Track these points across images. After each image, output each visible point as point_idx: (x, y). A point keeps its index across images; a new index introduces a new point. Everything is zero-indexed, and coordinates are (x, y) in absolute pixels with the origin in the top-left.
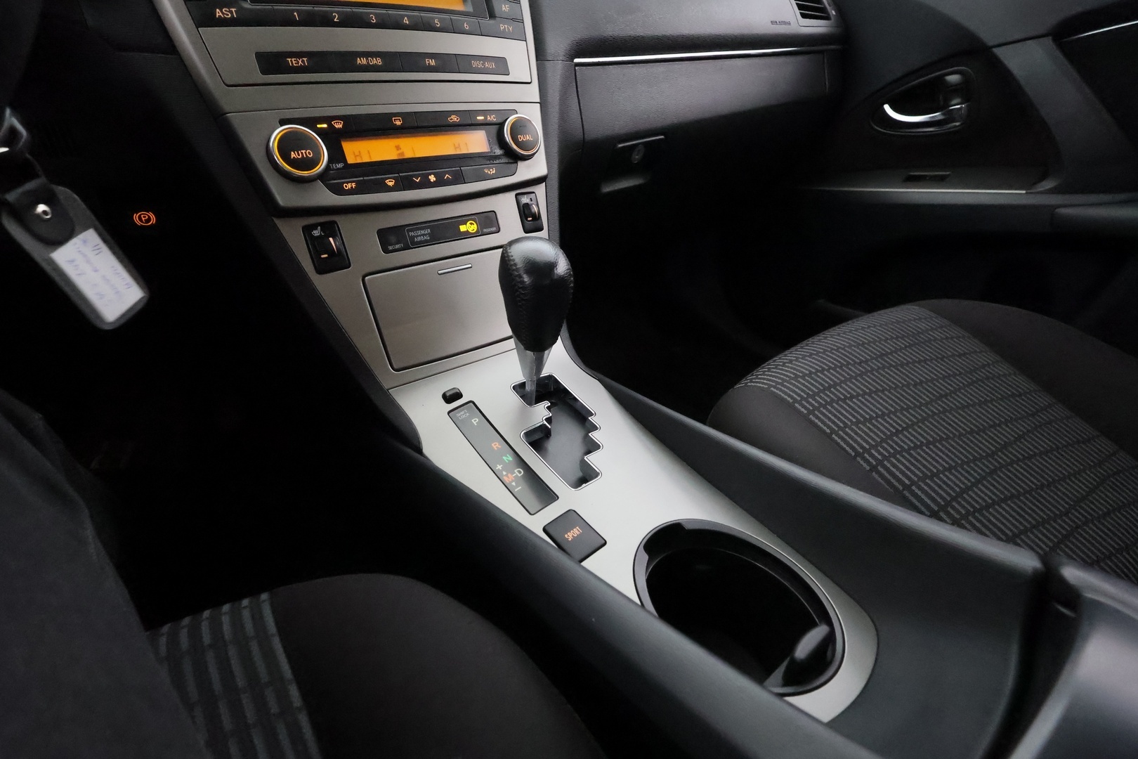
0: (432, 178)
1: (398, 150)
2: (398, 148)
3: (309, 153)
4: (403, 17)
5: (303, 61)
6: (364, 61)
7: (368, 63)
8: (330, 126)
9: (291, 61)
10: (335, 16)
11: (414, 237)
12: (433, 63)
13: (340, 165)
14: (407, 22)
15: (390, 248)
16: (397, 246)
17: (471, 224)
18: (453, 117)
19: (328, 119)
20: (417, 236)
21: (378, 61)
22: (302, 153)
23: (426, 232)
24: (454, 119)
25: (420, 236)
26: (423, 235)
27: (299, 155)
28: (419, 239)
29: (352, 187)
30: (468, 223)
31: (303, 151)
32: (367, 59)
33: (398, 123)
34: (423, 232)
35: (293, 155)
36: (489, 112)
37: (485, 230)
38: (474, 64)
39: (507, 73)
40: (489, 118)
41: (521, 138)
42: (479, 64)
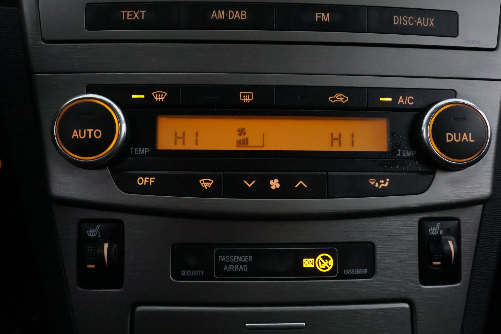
0: (275, 184)
1: (240, 135)
2: (241, 132)
3: (96, 133)
5: (140, 15)
6: (221, 15)
7: (226, 17)
8: (149, 97)
9: (126, 14)
11: (224, 263)
12: (326, 17)
13: (143, 151)
15: (184, 273)
16: (195, 273)
17: (324, 258)
18: (337, 96)
19: (146, 89)
20: (230, 263)
21: (243, 15)
22: (87, 133)
23: (245, 260)
24: (340, 98)
25: (234, 263)
26: (239, 263)
27: (82, 135)
28: (231, 268)
29: (148, 183)
30: (319, 257)
31: (90, 130)
32: (226, 12)
33: (247, 99)
34: (240, 259)
35: (75, 134)
36: (404, 92)
37: (346, 271)
38: (397, 20)
39: (454, 34)
40: (401, 100)
41: (451, 137)
42: (406, 21)
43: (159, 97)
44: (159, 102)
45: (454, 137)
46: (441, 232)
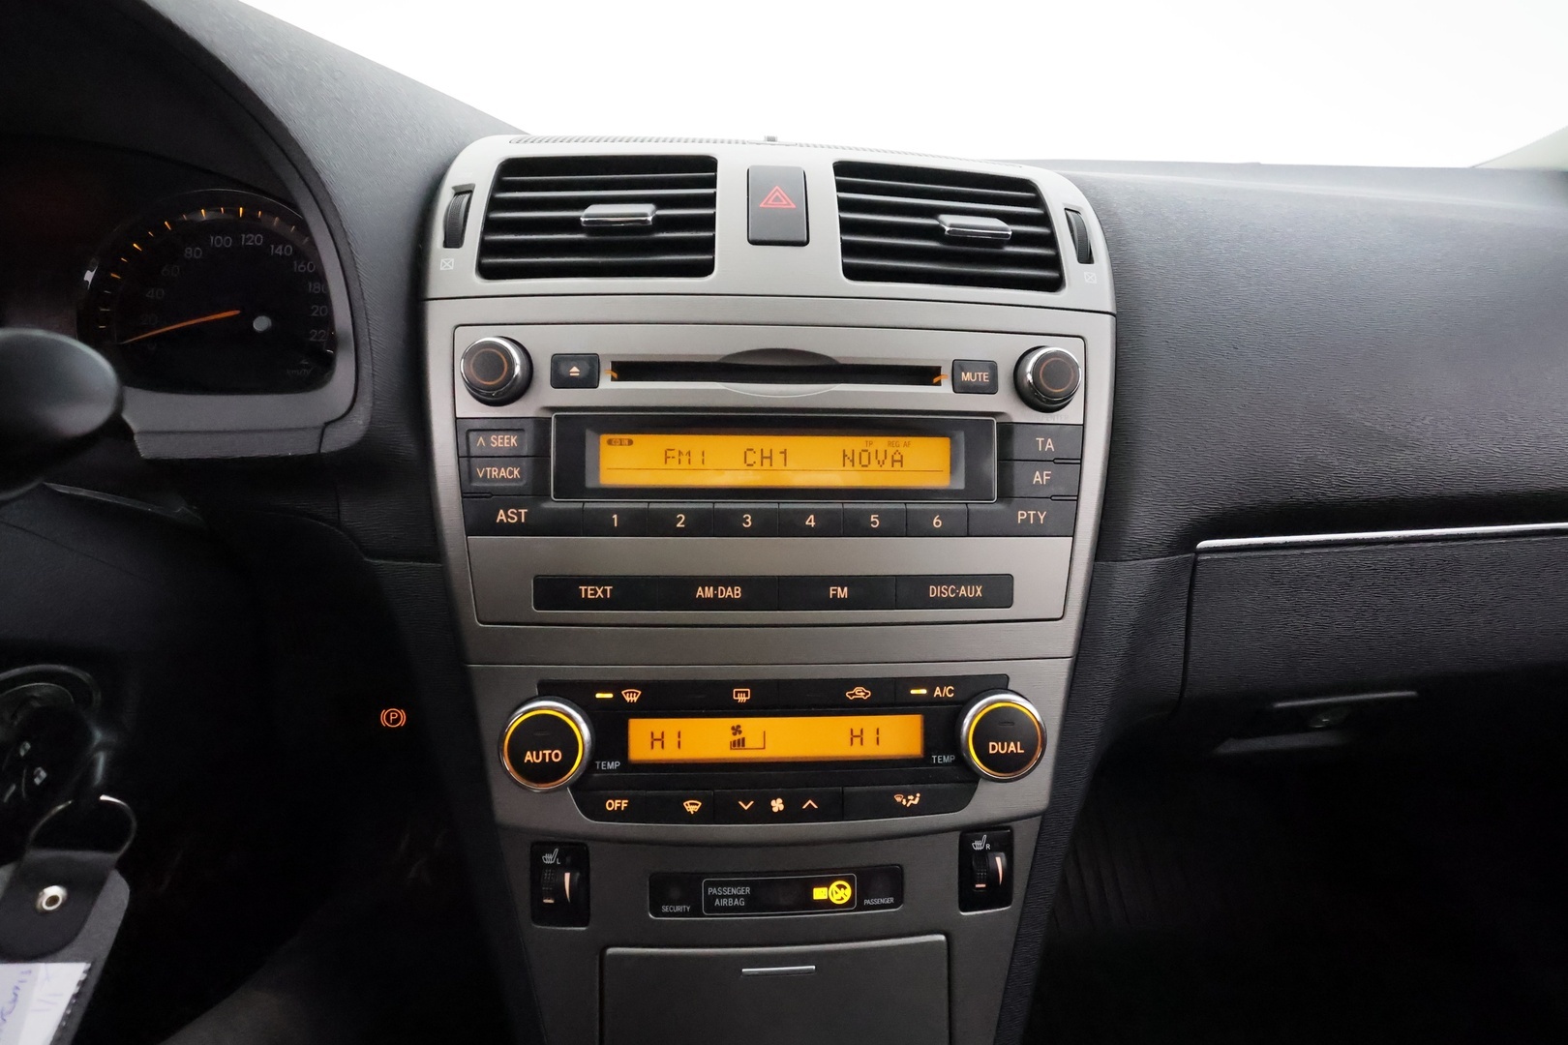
0: (777, 805)
1: (734, 734)
2: (736, 730)
3: (555, 755)
4: (806, 513)
5: (604, 592)
6: (709, 592)
7: (716, 595)
8: (619, 698)
9: (586, 590)
10: (681, 518)
11: (715, 897)
12: (843, 593)
13: (613, 765)
14: (813, 524)
15: (665, 909)
16: (679, 909)
17: (840, 887)
18: (857, 690)
19: (616, 687)
20: (723, 897)
21: (736, 593)
22: (544, 755)
23: (742, 893)
24: (860, 693)
25: (727, 897)
26: (734, 897)
27: (538, 758)
28: (724, 902)
29: (619, 808)
30: (834, 886)
31: (547, 752)
32: (716, 589)
33: (742, 699)
34: (734, 891)
35: (529, 757)
36: (942, 681)
37: (867, 902)
38: (934, 591)
39: (1007, 602)
40: (937, 692)
41: (995, 748)
42: (946, 591)
43: (631, 697)
44: (631, 704)
45: (998, 747)
46: (988, 846)
